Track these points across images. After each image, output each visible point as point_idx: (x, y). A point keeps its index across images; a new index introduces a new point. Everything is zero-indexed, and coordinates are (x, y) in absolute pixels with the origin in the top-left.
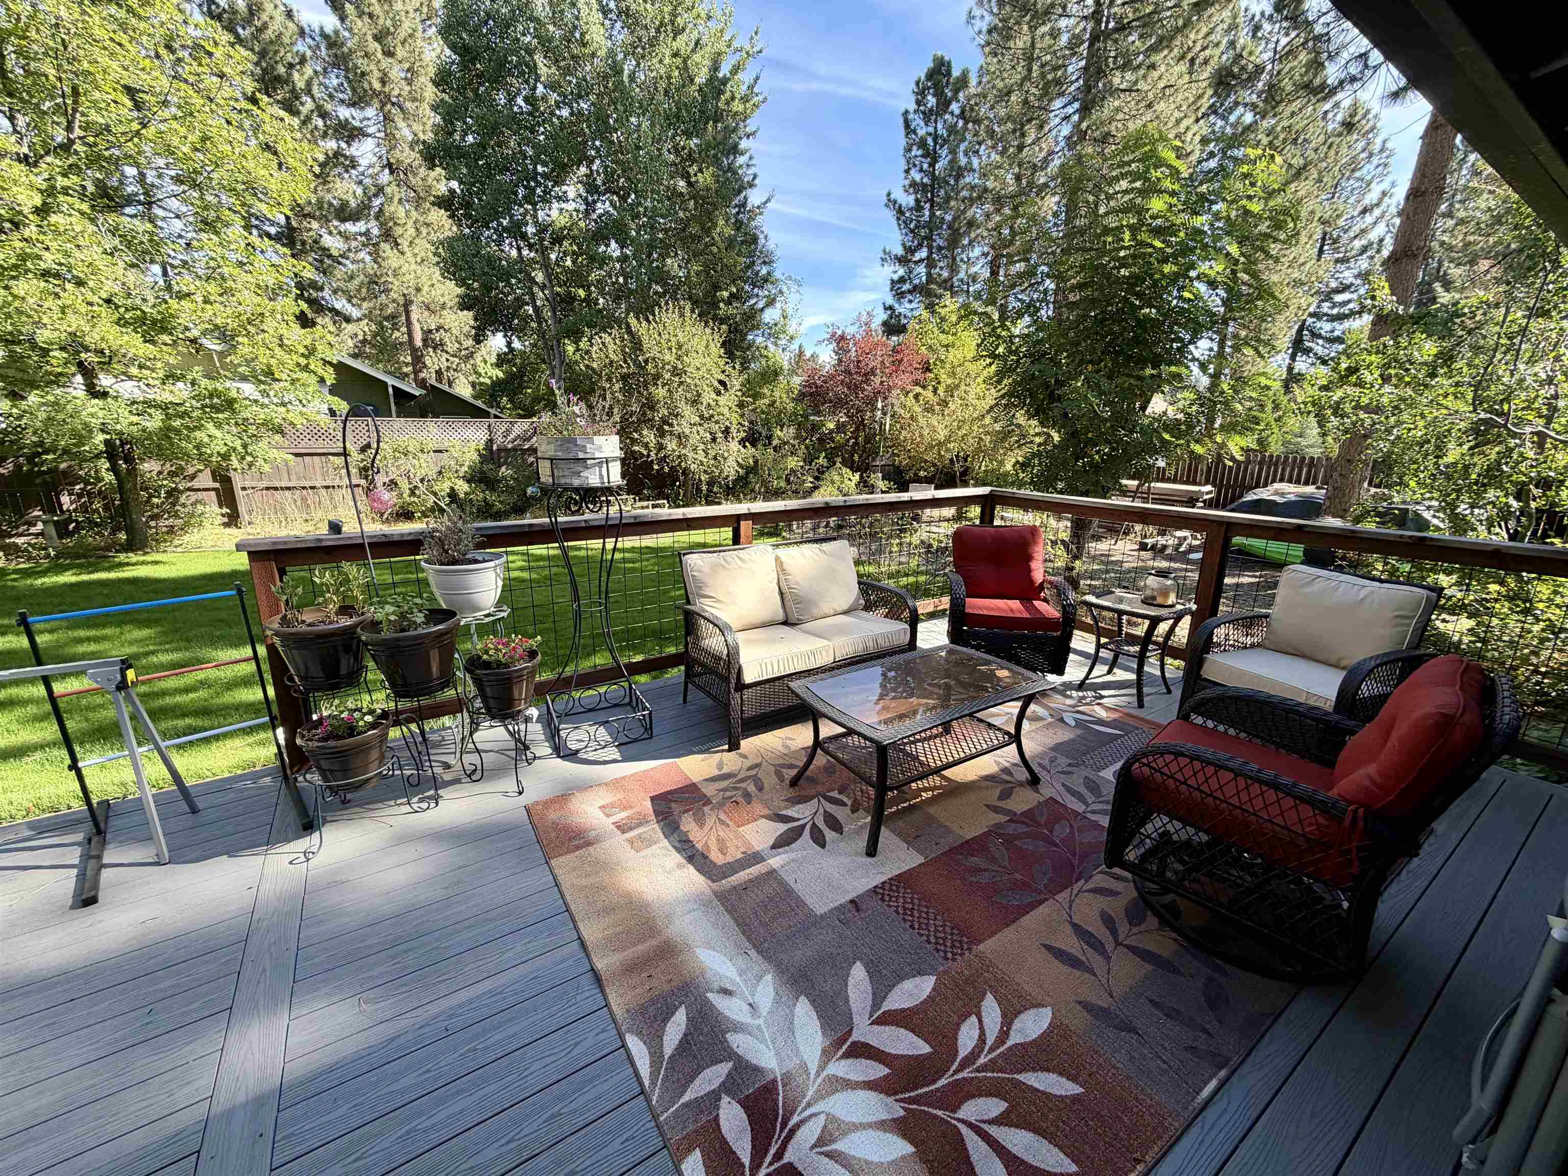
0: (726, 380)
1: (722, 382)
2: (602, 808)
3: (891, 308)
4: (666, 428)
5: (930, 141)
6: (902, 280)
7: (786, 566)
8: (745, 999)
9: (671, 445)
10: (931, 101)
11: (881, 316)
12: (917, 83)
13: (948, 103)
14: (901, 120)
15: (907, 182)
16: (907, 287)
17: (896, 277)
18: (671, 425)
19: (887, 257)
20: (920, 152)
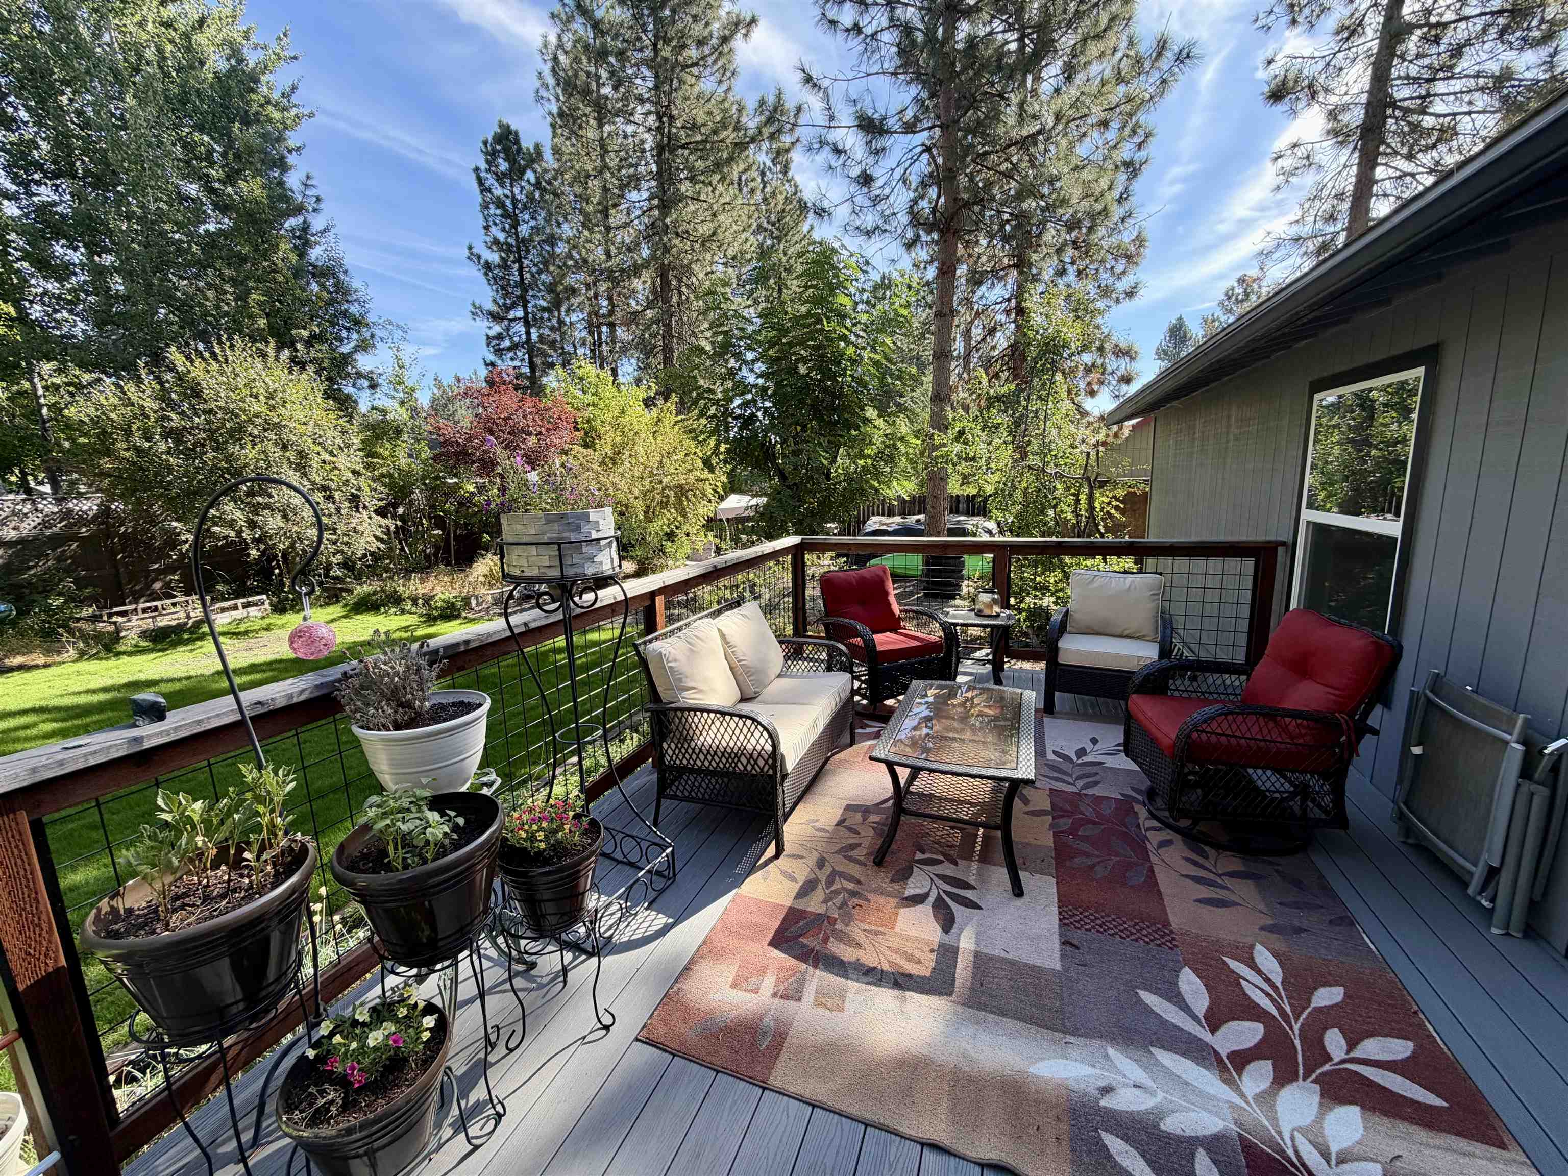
2: (734, 985)
3: (492, 364)
5: (508, 202)
6: (499, 337)
7: (729, 639)
8: (1125, 1085)
10: (504, 166)
11: (483, 372)
12: (485, 143)
13: (522, 172)
14: (474, 176)
15: (489, 239)
16: (507, 343)
17: (492, 333)
19: (477, 311)
20: (499, 212)
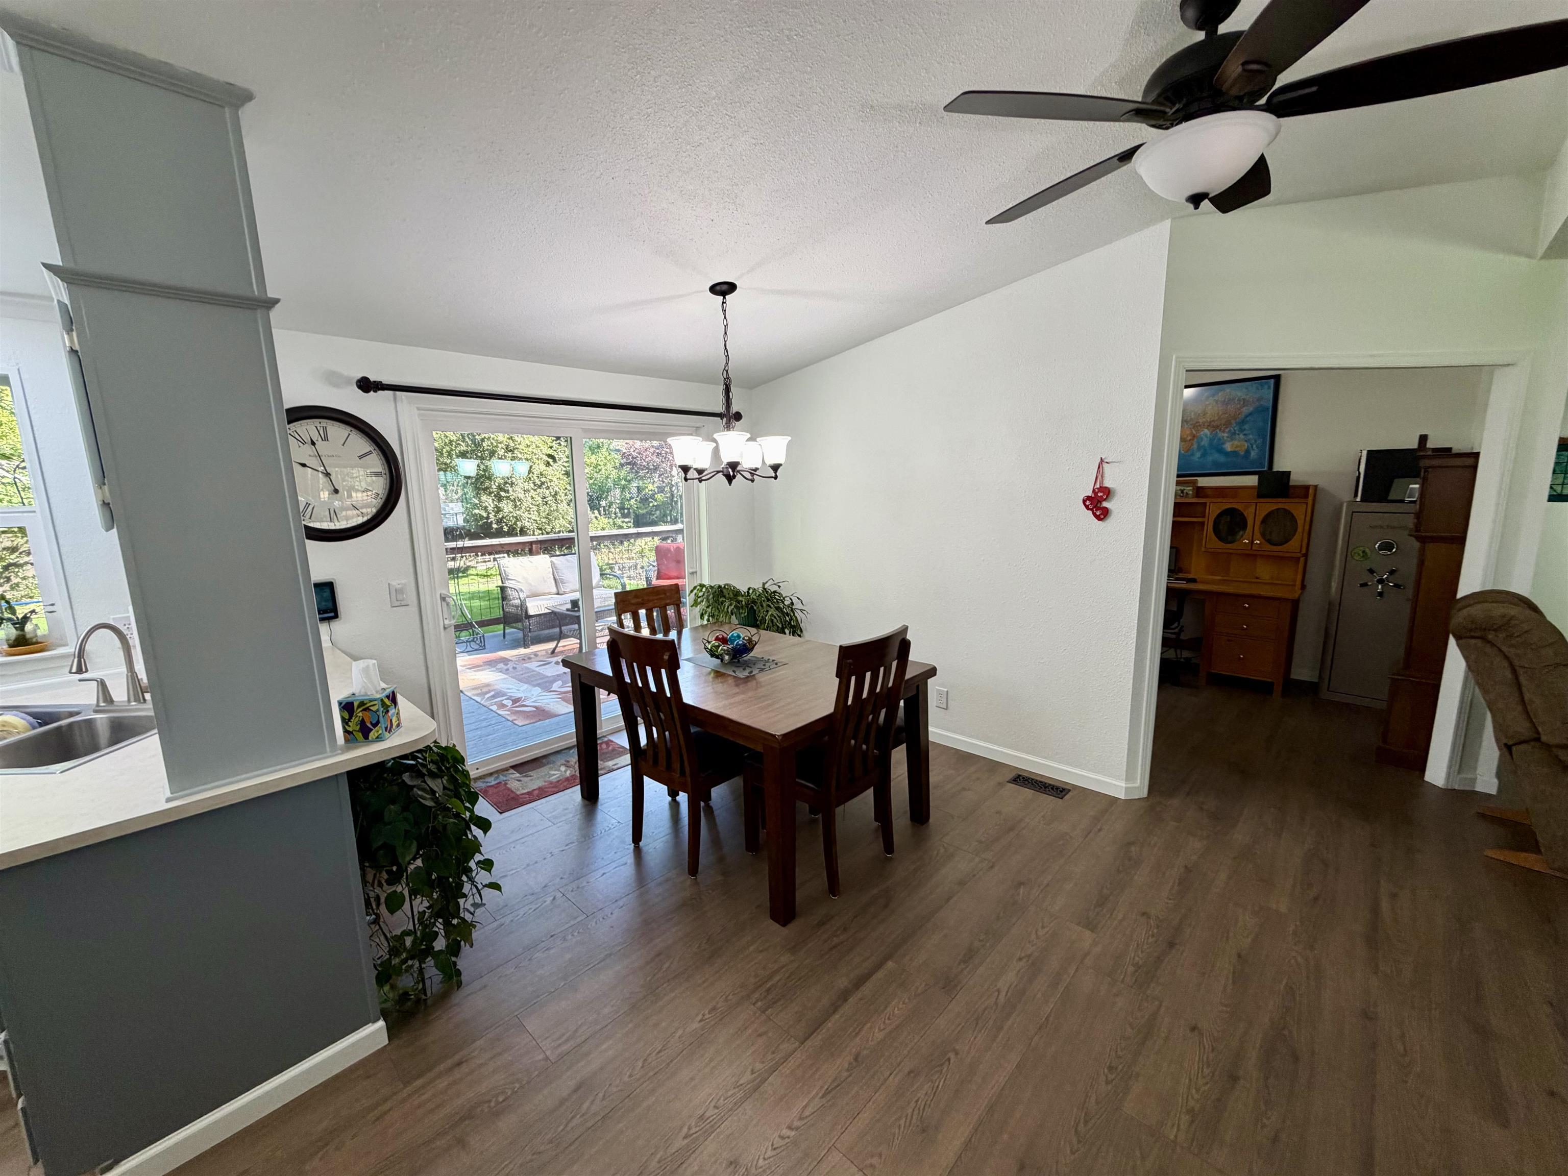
0: (554, 454)
1: (550, 456)
4: (503, 494)
7: (557, 565)
9: (507, 507)
18: (507, 491)
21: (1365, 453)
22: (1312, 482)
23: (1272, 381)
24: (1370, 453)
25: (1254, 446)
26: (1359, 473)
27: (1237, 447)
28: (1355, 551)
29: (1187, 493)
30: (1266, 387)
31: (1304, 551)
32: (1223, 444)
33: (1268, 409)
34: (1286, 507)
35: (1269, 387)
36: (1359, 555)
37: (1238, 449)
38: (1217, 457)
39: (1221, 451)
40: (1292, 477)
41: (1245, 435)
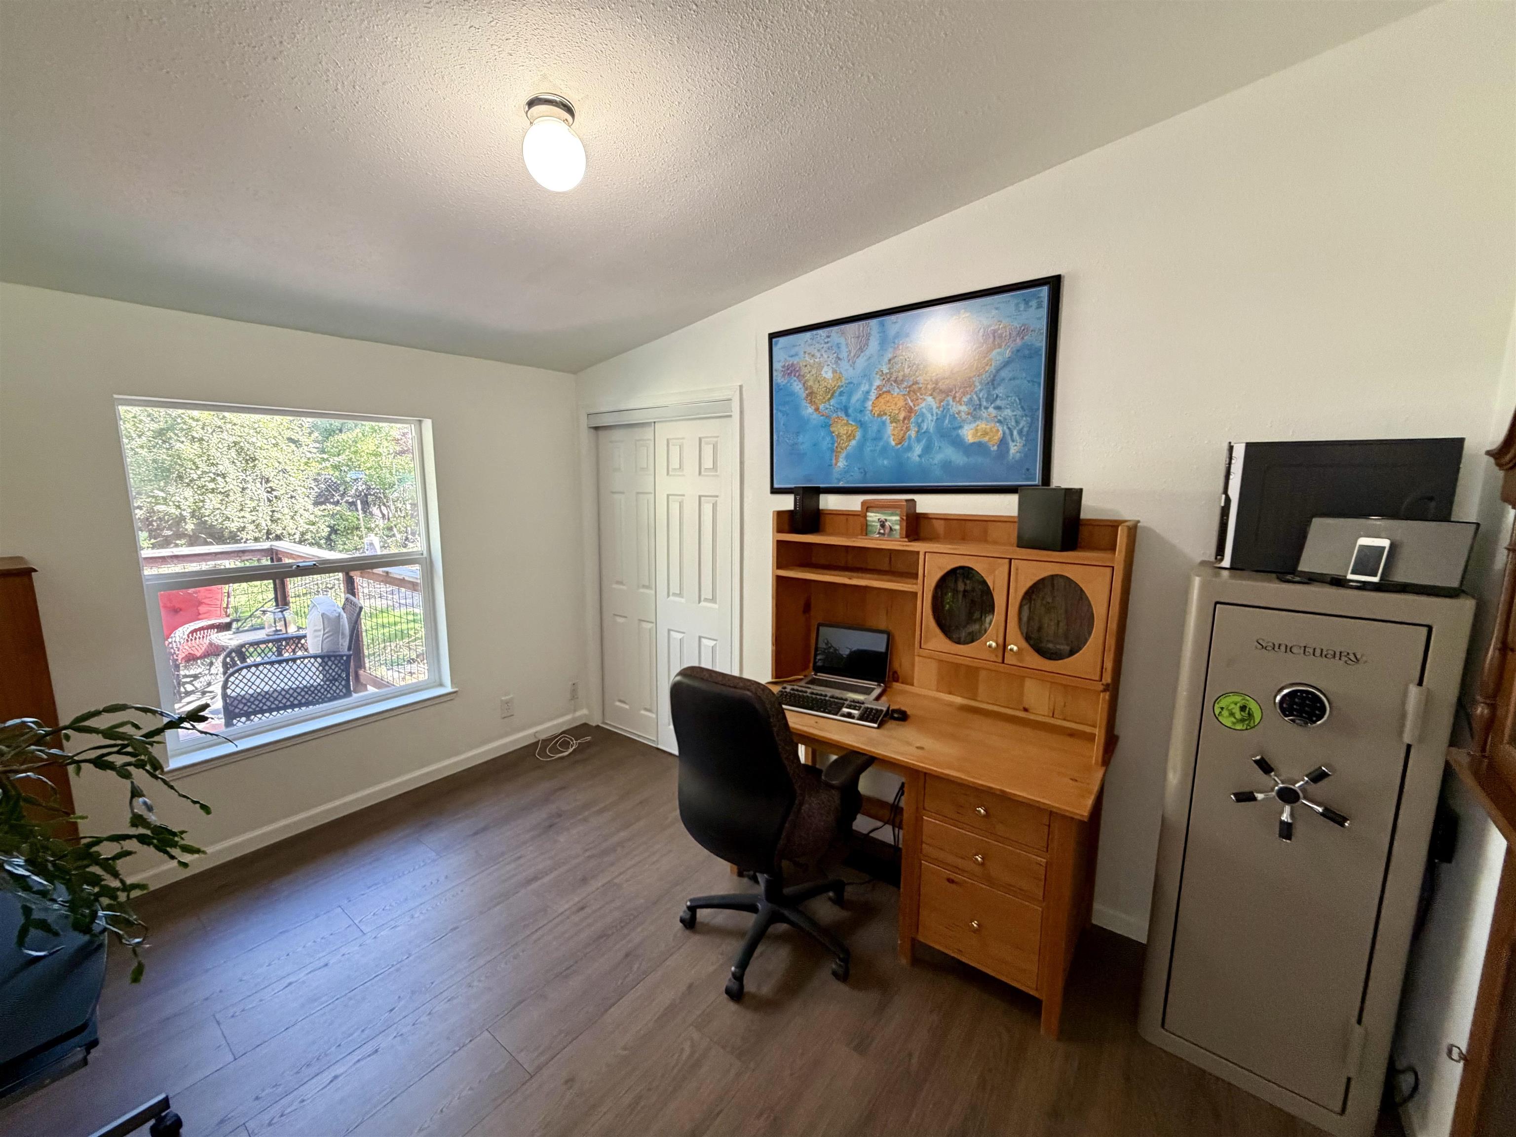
21: (1239, 453)
22: (1126, 513)
23: (1044, 291)
24: (1252, 449)
25: (1015, 433)
26: (1228, 500)
27: (985, 433)
28: (1224, 703)
29: (891, 529)
30: (1034, 303)
31: (1108, 678)
32: (961, 427)
33: (1040, 349)
34: (1070, 572)
35: (1039, 306)
36: (1232, 714)
37: (986, 439)
38: (949, 453)
39: (958, 443)
40: (1086, 501)
41: (998, 408)
